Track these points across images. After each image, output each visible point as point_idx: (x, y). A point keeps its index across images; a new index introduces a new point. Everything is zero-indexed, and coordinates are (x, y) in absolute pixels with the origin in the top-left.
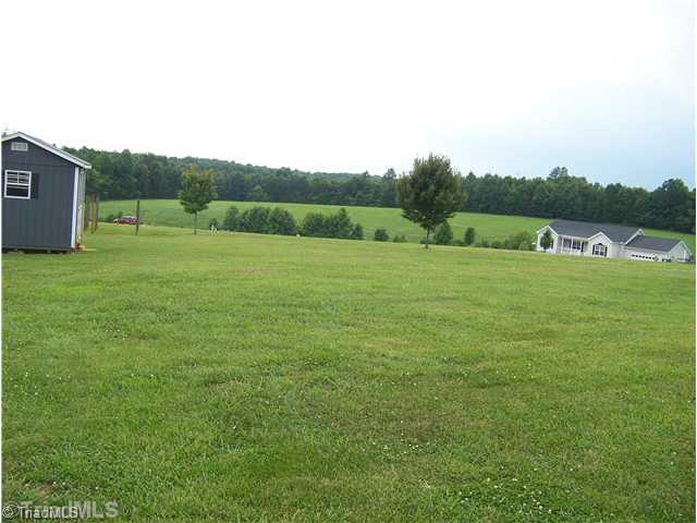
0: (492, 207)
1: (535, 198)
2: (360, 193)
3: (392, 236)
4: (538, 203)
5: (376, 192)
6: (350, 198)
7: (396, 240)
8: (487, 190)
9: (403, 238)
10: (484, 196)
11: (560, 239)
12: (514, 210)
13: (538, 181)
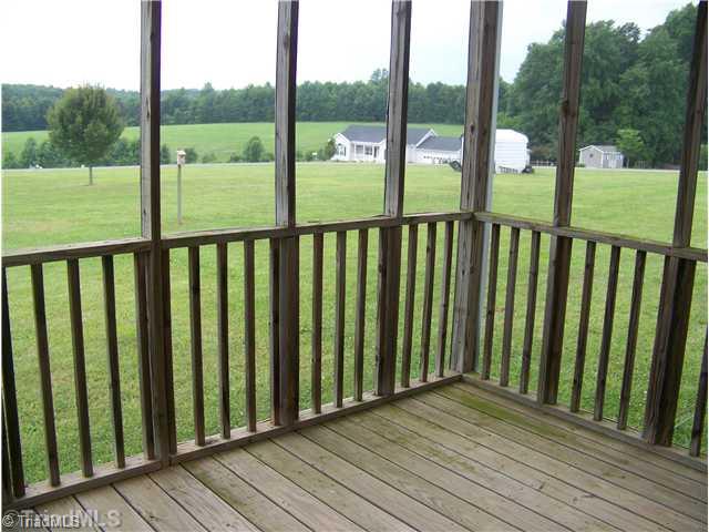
0: (314, 115)
1: (356, 102)
2: (177, 110)
3: (201, 154)
4: (360, 107)
5: (194, 109)
6: (168, 116)
7: (206, 160)
8: (307, 97)
9: (213, 155)
10: (305, 103)
11: (353, 145)
12: (336, 116)
13: (359, 85)
